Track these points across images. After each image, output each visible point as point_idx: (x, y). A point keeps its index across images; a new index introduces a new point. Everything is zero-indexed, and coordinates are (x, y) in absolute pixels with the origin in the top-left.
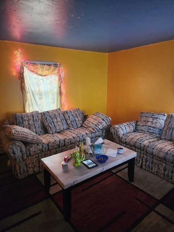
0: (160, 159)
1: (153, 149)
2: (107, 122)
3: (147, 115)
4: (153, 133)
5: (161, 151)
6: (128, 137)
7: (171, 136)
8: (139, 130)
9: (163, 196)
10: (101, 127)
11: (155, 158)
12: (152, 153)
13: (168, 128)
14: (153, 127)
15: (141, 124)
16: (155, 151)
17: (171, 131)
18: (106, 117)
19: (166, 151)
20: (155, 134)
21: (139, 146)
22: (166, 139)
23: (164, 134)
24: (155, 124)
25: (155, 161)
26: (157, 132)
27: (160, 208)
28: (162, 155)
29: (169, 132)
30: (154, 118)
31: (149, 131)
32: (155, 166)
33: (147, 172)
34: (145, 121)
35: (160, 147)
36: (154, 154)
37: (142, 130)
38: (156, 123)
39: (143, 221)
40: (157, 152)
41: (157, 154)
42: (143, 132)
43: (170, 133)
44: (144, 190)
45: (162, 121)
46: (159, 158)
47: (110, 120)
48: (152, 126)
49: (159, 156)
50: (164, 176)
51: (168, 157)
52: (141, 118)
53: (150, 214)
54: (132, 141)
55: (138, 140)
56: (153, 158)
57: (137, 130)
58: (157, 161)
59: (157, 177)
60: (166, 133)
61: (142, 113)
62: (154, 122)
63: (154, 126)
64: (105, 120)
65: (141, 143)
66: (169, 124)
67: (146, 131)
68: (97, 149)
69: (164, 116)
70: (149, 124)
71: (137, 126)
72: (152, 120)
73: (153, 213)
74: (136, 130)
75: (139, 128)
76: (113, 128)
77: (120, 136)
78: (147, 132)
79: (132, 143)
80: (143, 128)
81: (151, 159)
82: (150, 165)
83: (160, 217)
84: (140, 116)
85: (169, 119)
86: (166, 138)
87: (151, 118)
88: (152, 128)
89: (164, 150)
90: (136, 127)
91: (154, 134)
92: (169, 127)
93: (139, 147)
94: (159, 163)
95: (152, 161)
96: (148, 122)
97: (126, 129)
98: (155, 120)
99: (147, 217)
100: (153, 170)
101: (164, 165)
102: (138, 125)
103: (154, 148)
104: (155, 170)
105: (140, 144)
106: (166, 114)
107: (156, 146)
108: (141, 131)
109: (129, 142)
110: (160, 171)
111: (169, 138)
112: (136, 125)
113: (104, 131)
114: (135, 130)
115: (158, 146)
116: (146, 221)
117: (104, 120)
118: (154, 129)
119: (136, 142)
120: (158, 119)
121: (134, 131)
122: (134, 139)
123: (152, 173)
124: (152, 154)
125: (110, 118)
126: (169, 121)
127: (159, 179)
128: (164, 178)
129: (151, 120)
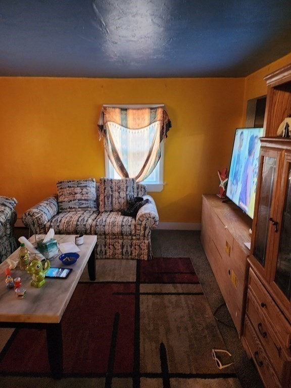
0: (115, 237)
1: (104, 226)
2: (12, 207)
3: (70, 184)
4: (88, 207)
5: (115, 226)
6: (60, 222)
7: (112, 206)
8: (66, 209)
9: (135, 276)
10: (4, 218)
11: (108, 237)
12: (104, 231)
13: (105, 197)
14: (85, 200)
15: (66, 199)
16: (107, 228)
17: (110, 200)
18: (7, 199)
19: (120, 223)
20: (91, 208)
21: (84, 229)
22: (106, 211)
23: (103, 206)
24: (86, 195)
25: (108, 241)
26: (92, 205)
27: (143, 288)
28: (117, 230)
29: (108, 201)
30: (82, 188)
31: (81, 206)
32: (110, 248)
33: (100, 260)
34: (70, 194)
35: (111, 222)
36: (107, 232)
37: (70, 208)
38: (87, 193)
39: (141, 310)
40: (110, 228)
41: (111, 231)
42: (74, 210)
43: (109, 203)
44: (115, 280)
45: (92, 188)
46: (114, 234)
47: (15, 202)
48: (83, 198)
49: (114, 232)
50: (123, 255)
51: (124, 230)
52: (63, 190)
53: (140, 300)
54: (71, 226)
55: (78, 221)
56: (105, 238)
57: (62, 209)
58: (111, 241)
59: (114, 260)
60: (105, 204)
61: (61, 183)
62: (83, 193)
63: (86, 198)
64: (8, 204)
65: (84, 223)
66: (105, 192)
67: (77, 207)
68: (52, 249)
69: (93, 181)
70: (78, 196)
71: (60, 204)
72: (81, 191)
73: (141, 297)
74: (60, 211)
75: (65, 205)
76: (29, 214)
77: (45, 225)
78: (79, 208)
79: (71, 228)
80: (71, 205)
81: (103, 240)
82: (103, 249)
83: (150, 296)
84: (59, 188)
85: (102, 185)
86: (107, 209)
87: (79, 188)
88: (84, 202)
89: (117, 222)
90: (58, 206)
91: (89, 209)
92: (105, 195)
93: (83, 231)
94: (115, 242)
95: (105, 243)
96: (76, 194)
97: (49, 212)
98: (85, 190)
99: (140, 303)
100: (108, 254)
101: (120, 241)
102: (61, 202)
103: (104, 224)
104: (110, 252)
105: (85, 225)
106: (94, 180)
107: (105, 221)
108: (69, 210)
109: (65, 229)
110: (117, 251)
111: (110, 208)
112: (58, 203)
113: (8, 226)
114: (58, 210)
115: (108, 220)
116: (143, 308)
117: (5, 206)
118: (87, 202)
119: (77, 225)
120: (88, 188)
121: (58, 213)
122: (71, 222)
123: (108, 259)
124: (105, 234)
125: (14, 199)
126: (104, 188)
127: (118, 261)
128: (122, 258)
129: (78, 190)
